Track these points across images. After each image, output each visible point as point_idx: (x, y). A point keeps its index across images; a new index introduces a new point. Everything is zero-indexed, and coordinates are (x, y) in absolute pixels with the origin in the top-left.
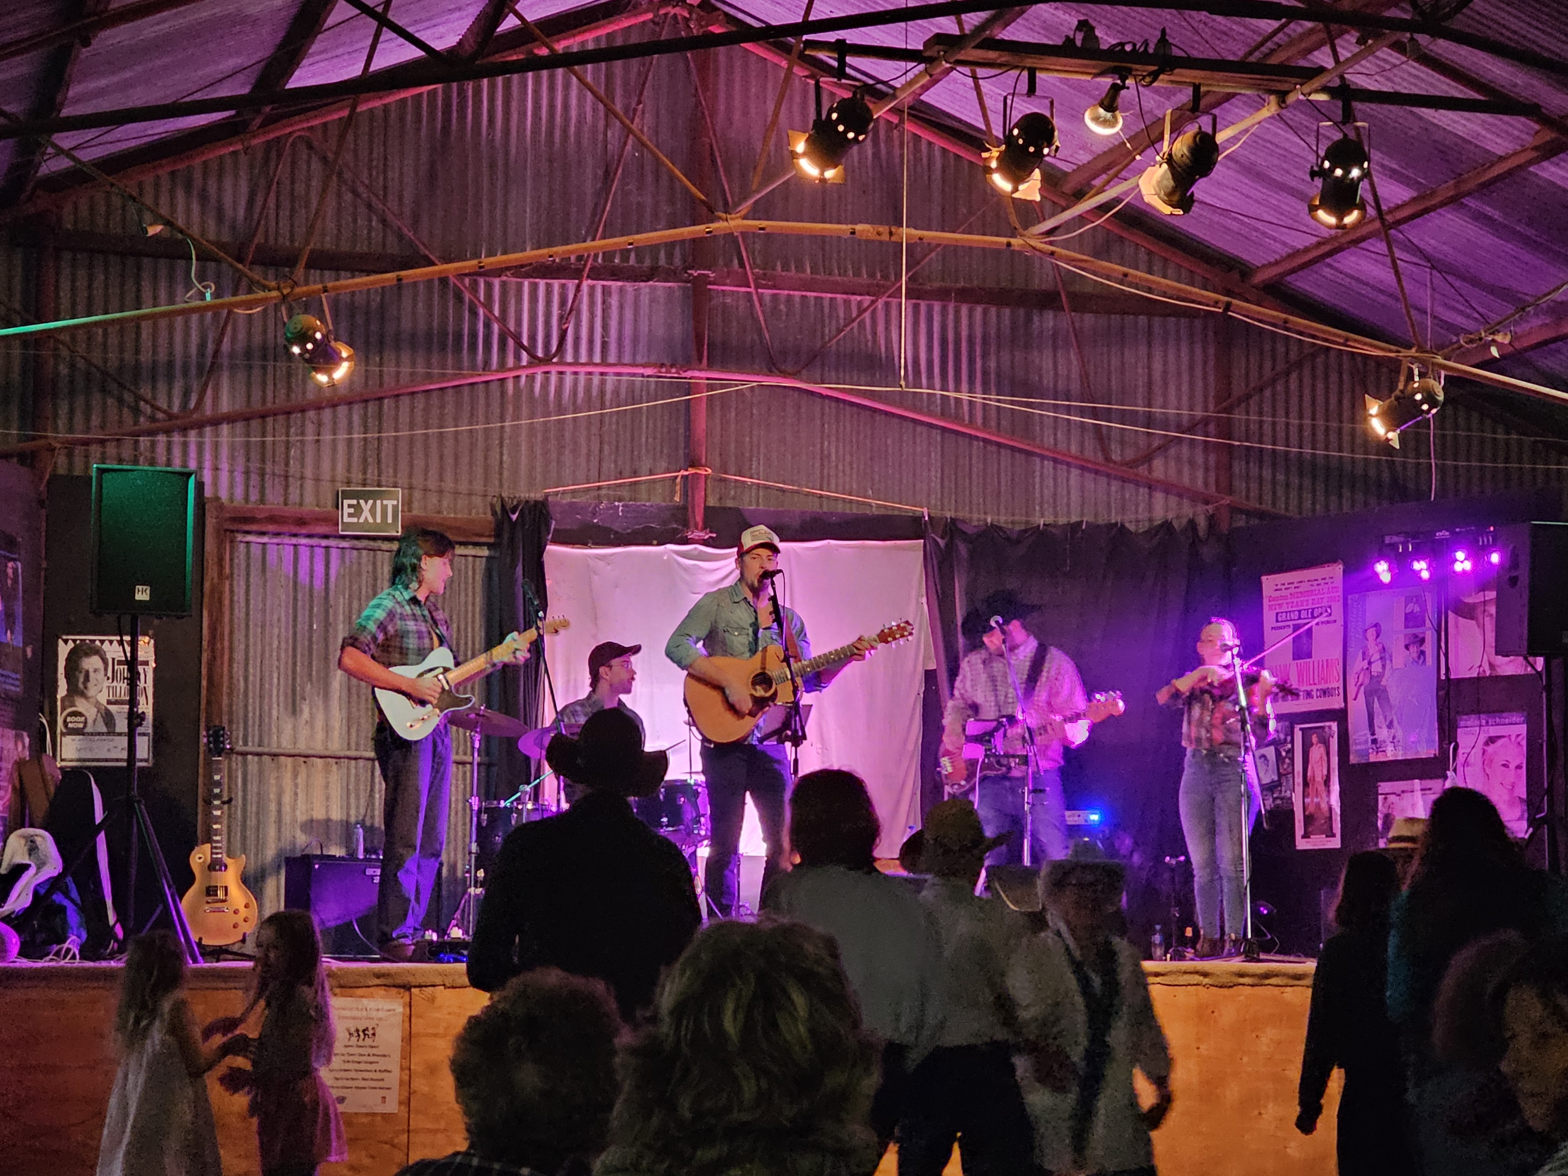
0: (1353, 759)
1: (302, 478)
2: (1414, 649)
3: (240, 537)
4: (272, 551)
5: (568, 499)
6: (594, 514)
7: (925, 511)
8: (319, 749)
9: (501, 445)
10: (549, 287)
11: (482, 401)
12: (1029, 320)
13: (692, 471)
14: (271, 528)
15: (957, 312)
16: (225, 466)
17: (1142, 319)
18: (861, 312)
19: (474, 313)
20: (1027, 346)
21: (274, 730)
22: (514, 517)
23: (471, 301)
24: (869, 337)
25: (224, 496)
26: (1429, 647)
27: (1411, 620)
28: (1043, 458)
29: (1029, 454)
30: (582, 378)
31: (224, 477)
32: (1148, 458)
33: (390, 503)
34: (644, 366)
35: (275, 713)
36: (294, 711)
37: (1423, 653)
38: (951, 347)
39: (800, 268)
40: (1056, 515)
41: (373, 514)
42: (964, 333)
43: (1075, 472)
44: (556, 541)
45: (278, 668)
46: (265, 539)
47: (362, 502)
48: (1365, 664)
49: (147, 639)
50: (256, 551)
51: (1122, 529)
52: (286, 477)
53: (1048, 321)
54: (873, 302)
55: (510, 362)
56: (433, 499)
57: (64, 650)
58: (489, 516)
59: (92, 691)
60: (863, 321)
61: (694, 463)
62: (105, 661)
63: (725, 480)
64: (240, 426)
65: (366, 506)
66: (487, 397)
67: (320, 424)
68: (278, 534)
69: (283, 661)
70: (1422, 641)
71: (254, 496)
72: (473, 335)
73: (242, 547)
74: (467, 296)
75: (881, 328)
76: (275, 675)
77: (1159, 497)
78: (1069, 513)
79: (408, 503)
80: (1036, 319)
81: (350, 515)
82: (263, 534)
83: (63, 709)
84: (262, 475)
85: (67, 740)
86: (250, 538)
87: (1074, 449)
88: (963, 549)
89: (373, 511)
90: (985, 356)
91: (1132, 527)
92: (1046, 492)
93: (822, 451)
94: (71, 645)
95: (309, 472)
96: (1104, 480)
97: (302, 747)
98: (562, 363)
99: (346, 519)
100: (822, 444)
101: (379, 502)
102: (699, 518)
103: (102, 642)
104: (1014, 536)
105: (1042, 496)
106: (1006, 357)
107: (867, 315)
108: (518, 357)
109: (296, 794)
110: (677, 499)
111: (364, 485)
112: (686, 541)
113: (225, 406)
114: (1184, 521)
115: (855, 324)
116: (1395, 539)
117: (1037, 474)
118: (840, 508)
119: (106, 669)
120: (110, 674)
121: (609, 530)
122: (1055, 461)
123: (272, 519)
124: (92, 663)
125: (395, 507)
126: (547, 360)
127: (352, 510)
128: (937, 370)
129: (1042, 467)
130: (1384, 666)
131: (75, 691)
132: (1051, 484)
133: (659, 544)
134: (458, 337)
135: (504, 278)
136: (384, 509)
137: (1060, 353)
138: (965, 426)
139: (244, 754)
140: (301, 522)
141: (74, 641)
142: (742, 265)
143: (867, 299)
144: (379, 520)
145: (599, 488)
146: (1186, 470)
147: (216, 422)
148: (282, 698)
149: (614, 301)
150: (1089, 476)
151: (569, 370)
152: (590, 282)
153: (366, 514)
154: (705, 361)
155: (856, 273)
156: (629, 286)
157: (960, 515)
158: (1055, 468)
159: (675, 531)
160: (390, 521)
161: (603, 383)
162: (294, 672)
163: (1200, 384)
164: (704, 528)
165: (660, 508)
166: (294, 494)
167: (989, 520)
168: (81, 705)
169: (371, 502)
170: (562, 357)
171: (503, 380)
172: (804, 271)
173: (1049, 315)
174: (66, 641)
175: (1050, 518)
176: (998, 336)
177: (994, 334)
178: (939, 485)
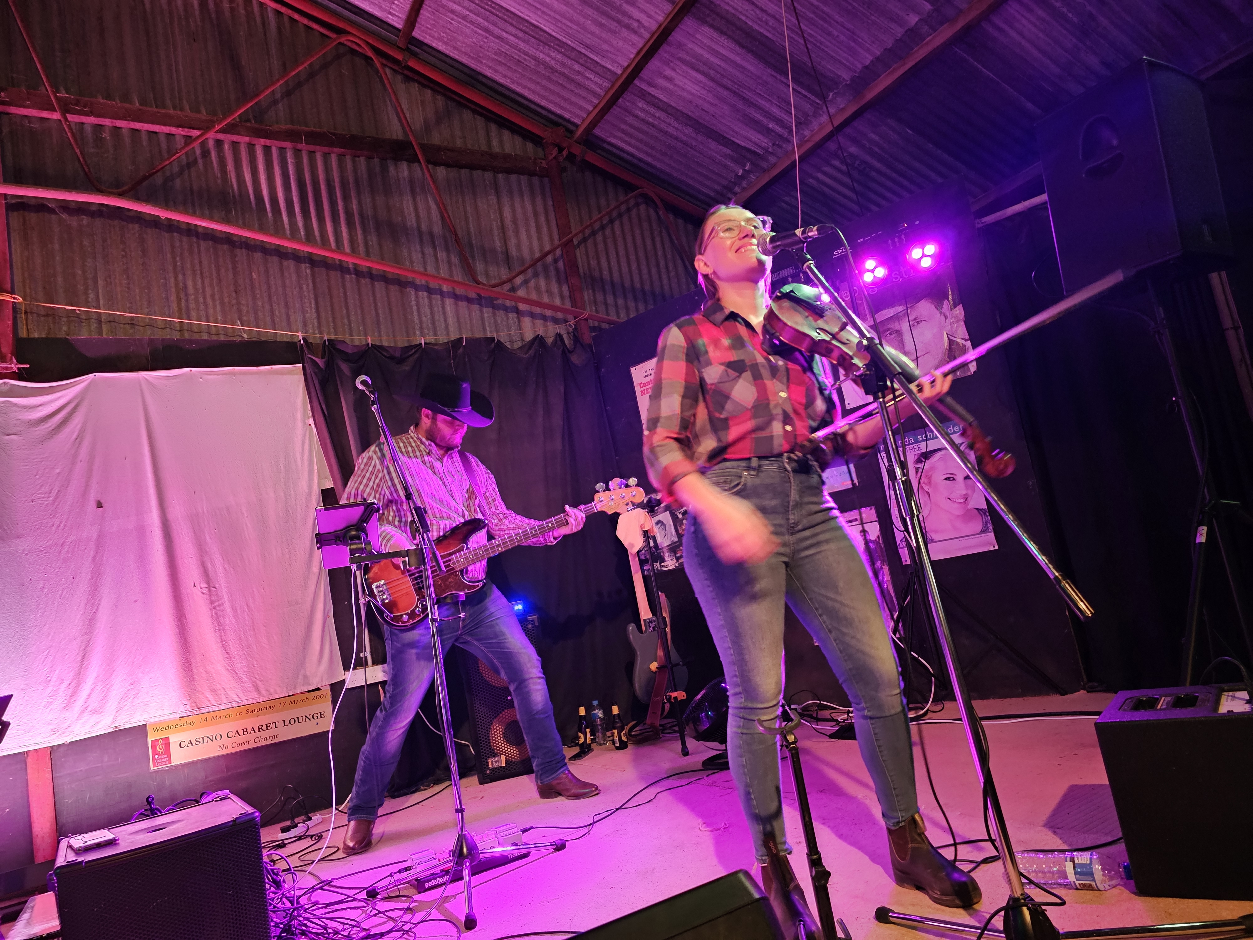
7: (300, 334)
15: (311, 153)
20: (387, 193)
39: (126, 99)
40: (436, 335)
51: (500, 345)
53: (403, 170)
75: (230, 167)
77: (527, 321)
78: (448, 334)
80: (391, 168)
90: (346, 198)
91: (507, 343)
92: (424, 319)
100: (176, 278)
102: (6, 348)
104: (398, 354)
105: (421, 322)
114: (552, 337)
117: (413, 303)
118: (205, 335)
129: (417, 297)
132: (428, 311)
163: (545, 229)
164: (12, 361)
167: (369, 341)
172: (131, 103)
173: (405, 165)
175: (430, 339)
176: (356, 181)
177: (351, 179)
178: (315, 315)
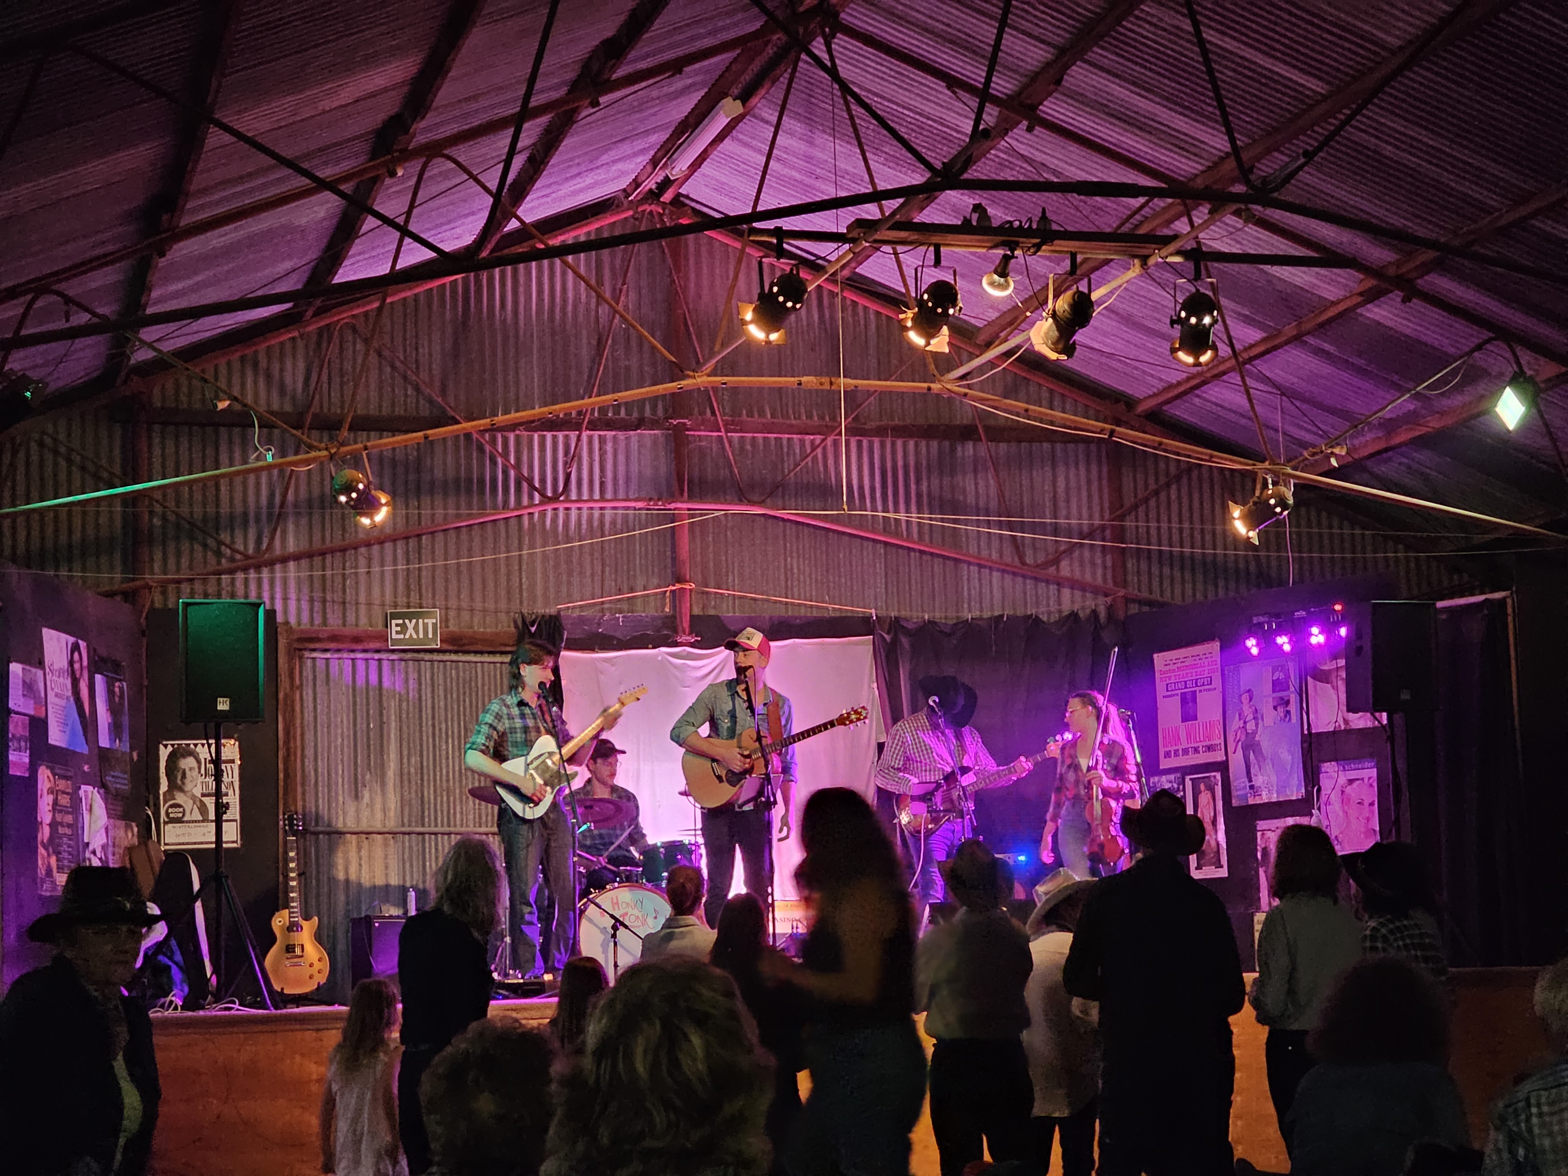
0: (1235, 803)
1: (357, 604)
2: (1281, 709)
3: (307, 654)
4: (334, 666)
5: (576, 613)
6: (599, 624)
7: (873, 611)
8: (378, 826)
9: (520, 569)
10: (555, 438)
11: (503, 534)
12: (953, 450)
13: (678, 586)
14: (333, 645)
15: (893, 444)
16: (293, 595)
17: (1046, 445)
18: (814, 448)
19: (494, 462)
20: (953, 473)
21: (340, 812)
22: (533, 629)
23: (491, 452)
24: (822, 469)
25: (293, 621)
26: (1293, 708)
27: (1278, 685)
28: (969, 564)
29: (956, 560)
30: (585, 513)
31: (292, 605)
32: (1056, 562)
33: (430, 622)
34: (636, 500)
35: (341, 799)
36: (357, 797)
37: (1288, 712)
38: (890, 474)
39: (762, 414)
40: (981, 610)
41: (417, 633)
42: (900, 463)
43: (996, 575)
44: (568, 648)
45: (342, 761)
46: (328, 655)
47: (407, 621)
48: (1241, 724)
49: (232, 742)
50: (321, 665)
51: (1037, 620)
52: (344, 603)
53: (968, 450)
54: (823, 440)
55: (525, 501)
56: (466, 615)
57: (164, 753)
58: (513, 629)
59: (188, 786)
60: (816, 455)
61: (679, 579)
62: (199, 762)
63: (707, 593)
64: (304, 562)
65: (410, 625)
66: (507, 532)
67: (369, 559)
68: (339, 650)
69: (346, 755)
70: (1288, 703)
71: (318, 620)
72: (494, 480)
73: (309, 663)
74: (487, 448)
75: (831, 462)
76: (340, 767)
77: (1066, 592)
78: (992, 610)
79: (445, 620)
80: (959, 449)
81: (397, 633)
82: (326, 650)
83: (165, 802)
84: (324, 601)
85: (169, 827)
86: (315, 655)
87: (995, 556)
88: (905, 641)
89: (416, 628)
90: (918, 482)
91: (1045, 619)
92: (973, 592)
93: (786, 565)
94: (170, 749)
95: (362, 598)
96: (1019, 580)
97: (364, 826)
98: (568, 500)
99: (394, 636)
100: (786, 560)
101: (421, 621)
102: (686, 625)
103: (196, 745)
104: (947, 630)
105: (969, 595)
106: (935, 482)
107: (819, 451)
108: (531, 497)
109: (360, 865)
110: (667, 610)
111: (409, 607)
112: (676, 644)
113: (292, 546)
114: (1088, 611)
115: (809, 459)
116: (1261, 619)
117: (965, 577)
118: (803, 612)
119: (199, 768)
120: (203, 772)
121: (613, 637)
122: (980, 566)
123: (334, 638)
124: (187, 763)
125: (434, 625)
126: (555, 498)
127: (399, 629)
128: (878, 494)
129: (969, 571)
130: (1257, 725)
131: (175, 786)
132: (977, 585)
133: (654, 648)
134: (481, 482)
135: (517, 432)
136: (425, 626)
137: (979, 476)
138: (903, 540)
139: (317, 834)
140: (357, 639)
141: (173, 745)
142: (713, 413)
143: (818, 438)
144: (421, 636)
145: (602, 603)
146: (1088, 570)
147: (284, 560)
148: (346, 786)
149: (609, 447)
150: (1008, 578)
151: (574, 506)
152: (588, 432)
153: (411, 631)
154: (686, 494)
155: (810, 416)
156: (621, 435)
157: (903, 613)
158: (979, 572)
159: (667, 637)
160: (430, 636)
161: (602, 516)
162: (356, 763)
163: (1096, 497)
164: (690, 634)
165: (653, 618)
166: (351, 618)
167: (926, 617)
168: (180, 798)
169: (414, 621)
170: (568, 496)
171: (519, 517)
172: (765, 416)
173: (970, 445)
174: (166, 746)
175: (976, 614)
176: (928, 464)
177: (924, 463)
178: (883, 590)
